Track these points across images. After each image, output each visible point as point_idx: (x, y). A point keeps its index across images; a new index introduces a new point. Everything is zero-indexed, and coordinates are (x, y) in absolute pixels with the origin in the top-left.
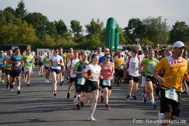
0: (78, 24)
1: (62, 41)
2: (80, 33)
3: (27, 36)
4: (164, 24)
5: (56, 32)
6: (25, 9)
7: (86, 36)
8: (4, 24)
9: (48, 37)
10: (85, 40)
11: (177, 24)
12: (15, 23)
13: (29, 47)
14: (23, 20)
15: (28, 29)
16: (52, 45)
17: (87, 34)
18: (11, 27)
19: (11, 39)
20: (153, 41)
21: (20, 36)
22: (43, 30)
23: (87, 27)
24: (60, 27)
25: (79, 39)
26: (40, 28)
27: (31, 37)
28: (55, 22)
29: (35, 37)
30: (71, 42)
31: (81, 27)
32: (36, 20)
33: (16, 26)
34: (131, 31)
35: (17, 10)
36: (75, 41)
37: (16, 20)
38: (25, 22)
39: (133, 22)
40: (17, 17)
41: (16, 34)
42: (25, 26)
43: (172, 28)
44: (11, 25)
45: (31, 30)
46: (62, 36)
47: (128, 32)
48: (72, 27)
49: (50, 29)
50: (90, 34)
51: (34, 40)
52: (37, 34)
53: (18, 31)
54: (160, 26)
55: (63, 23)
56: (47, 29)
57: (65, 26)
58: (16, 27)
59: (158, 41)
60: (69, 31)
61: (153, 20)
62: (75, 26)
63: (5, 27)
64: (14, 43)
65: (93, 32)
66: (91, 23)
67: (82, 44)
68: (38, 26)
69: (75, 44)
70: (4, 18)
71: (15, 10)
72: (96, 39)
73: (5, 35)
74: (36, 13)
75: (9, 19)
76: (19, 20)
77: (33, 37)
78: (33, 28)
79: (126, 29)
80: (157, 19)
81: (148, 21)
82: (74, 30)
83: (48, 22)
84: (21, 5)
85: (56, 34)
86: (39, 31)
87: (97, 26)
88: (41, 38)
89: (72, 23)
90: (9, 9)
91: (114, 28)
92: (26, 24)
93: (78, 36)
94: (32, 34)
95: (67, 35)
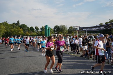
0: (38, 28)
3: (20, 32)
4: (66, 27)
5: (30, 30)
7: (41, 32)
8: (12, 28)
9: (27, 32)
11: (70, 27)
12: (16, 28)
13: (21, 36)
15: (20, 30)
16: (28, 35)
18: (14, 29)
19: (15, 33)
21: (18, 32)
23: (41, 28)
24: (32, 29)
25: (38, 33)
28: (30, 27)
29: (23, 33)
30: (35, 34)
31: (39, 29)
32: (23, 27)
34: (56, 30)
36: (37, 33)
39: (56, 27)
40: (17, 26)
44: (15, 29)
46: (32, 32)
52: (24, 31)
54: (65, 28)
55: (33, 27)
56: (27, 29)
58: (16, 29)
59: (64, 33)
62: (37, 28)
64: (16, 35)
65: (43, 30)
67: (39, 34)
69: (37, 34)
72: (44, 32)
73: (13, 32)
74: (23, 25)
78: (22, 29)
79: (54, 29)
80: (63, 26)
81: (61, 26)
82: (36, 30)
83: (27, 27)
84: (18, 22)
86: (24, 30)
87: (44, 28)
88: (25, 33)
89: (36, 27)
90: (14, 23)
91: (48, 28)
92: (20, 28)
93: (38, 31)
94: (22, 31)
95: (34, 31)
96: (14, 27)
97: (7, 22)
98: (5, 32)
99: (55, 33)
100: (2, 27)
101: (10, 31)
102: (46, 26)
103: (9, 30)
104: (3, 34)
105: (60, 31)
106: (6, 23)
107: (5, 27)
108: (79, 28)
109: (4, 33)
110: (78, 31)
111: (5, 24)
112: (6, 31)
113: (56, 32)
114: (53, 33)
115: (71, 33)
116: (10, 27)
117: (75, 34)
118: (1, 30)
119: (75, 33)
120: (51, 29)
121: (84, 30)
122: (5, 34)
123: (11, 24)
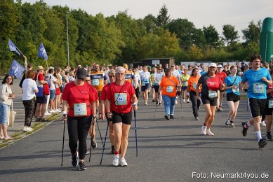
0: (233, 29)
1: (212, 52)
2: (236, 40)
3: (169, 48)
5: (204, 40)
6: (167, 16)
7: (243, 44)
8: (144, 34)
9: (194, 47)
10: (241, 50)
12: (157, 33)
13: (172, 61)
14: (165, 28)
15: (171, 39)
16: (198, 58)
17: (245, 41)
19: (152, 52)
21: (161, 47)
22: (188, 39)
23: (244, 32)
24: (210, 34)
25: (233, 47)
26: (185, 37)
27: (174, 48)
28: (204, 28)
29: (179, 49)
30: (223, 52)
31: (236, 33)
32: (180, 27)
33: (157, 36)
35: (159, 17)
36: (228, 49)
37: (157, 30)
38: (167, 30)
40: (159, 25)
41: (157, 46)
42: (167, 36)
44: (151, 35)
45: (174, 39)
46: (213, 45)
48: (224, 33)
49: (197, 38)
50: (248, 42)
51: (178, 52)
52: (181, 44)
53: (159, 42)
55: (214, 29)
56: (193, 37)
57: (216, 32)
58: (158, 38)
60: (220, 39)
62: (229, 32)
63: (145, 38)
64: (155, 56)
65: (252, 38)
66: (249, 26)
67: (237, 54)
68: (182, 35)
69: (228, 54)
70: (144, 28)
71: (156, 17)
72: (255, 47)
73: (145, 48)
74: (179, 21)
75: (150, 28)
76: (161, 29)
77: (177, 49)
78: (177, 37)
82: (228, 37)
83: (195, 30)
84: (164, 12)
86: (184, 42)
87: (258, 30)
88: (186, 49)
89: (224, 29)
90: (150, 17)
91: (272, 30)
92: (168, 33)
93: (233, 44)
94: (175, 45)
95: (218, 44)
96: (148, 30)
98: (121, 48)
100: (114, 30)
101: (138, 43)
102: (267, 21)
103: (133, 41)
104: (116, 53)
106: (125, 16)
107: (120, 31)
109: (119, 52)
111: (121, 19)
112: (124, 44)
116: (137, 30)
118: (110, 41)
122: (123, 54)
123: (140, 20)
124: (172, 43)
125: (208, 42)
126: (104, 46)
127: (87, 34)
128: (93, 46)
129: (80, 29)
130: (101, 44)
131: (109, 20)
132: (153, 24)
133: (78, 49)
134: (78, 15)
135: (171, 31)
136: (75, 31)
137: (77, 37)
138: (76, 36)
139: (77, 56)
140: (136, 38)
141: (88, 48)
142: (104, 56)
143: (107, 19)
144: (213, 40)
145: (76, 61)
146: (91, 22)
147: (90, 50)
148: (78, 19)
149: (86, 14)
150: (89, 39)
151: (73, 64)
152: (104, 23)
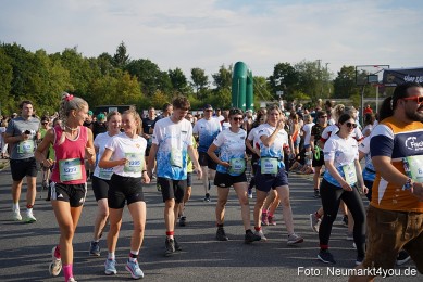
0: (203, 74)
2: (206, 86)
3: (129, 93)
4: (325, 71)
5: (170, 85)
6: (126, 55)
7: (214, 90)
8: (98, 76)
9: (158, 93)
10: (211, 96)
11: (344, 70)
12: (113, 75)
14: (124, 70)
15: (131, 83)
17: (215, 87)
18: (107, 81)
19: (108, 97)
20: (310, 96)
21: (120, 92)
22: (152, 83)
23: (214, 76)
24: (177, 79)
25: (203, 95)
26: (148, 81)
27: (135, 94)
28: (170, 71)
29: (141, 95)
30: (192, 99)
31: (206, 78)
32: (142, 69)
33: (114, 79)
34: (278, 81)
35: (116, 56)
36: (198, 96)
37: (114, 71)
38: (126, 72)
39: (280, 69)
40: (116, 66)
41: (115, 91)
42: (126, 79)
43: (337, 75)
44: (107, 78)
45: (135, 83)
46: (180, 91)
47: (274, 83)
48: (193, 77)
49: (162, 82)
50: (219, 88)
51: (140, 98)
52: (144, 89)
53: (117, 86)
54: (319, 75)
55: (181, 73)
56: (157, 81)
57: (183, 76)
58: (115, 81)
59: (318, 95)
60: (189, 84)
61: (308, 65)
62: (198, 77)
63: (99, 81)
64: (112, 103)
65: (223, 85)
66: (220, 71)
68: (145, 78)
69: (197, 102)
70: (98, 68)
71: (113, 56)
72: (227, 94)
73: (100, 92)
74: (142, 60)
75: (106, 69)
76: (119, 71)
77: (138, 94)
78: (139, 81)
79: (271, 78)
80: (314, 64)
81: (301, 67)
82: (197, 82)
83: (159, 73)
84: (122, 50)
85: (170, 89)
86: (147, 86)
87: (228, 74)
88: (149, 95)
89: (194, 72)
90: (105, 56)
91: (244, 77)
92: (129, 76)
93: (203, 90)
94: (136, 89)
95: (187, 90)
96: (103, 72)
97: (78, 51)
99: (277, 98)
100: (59, 70)
101: (90, 86)
102: (239, 66)
103: (85, 85)
105: (297, 88)
106: (74, 54)
107: (68, 72)
108: (387, 73)
110: (382, 86)
111: (69, 58)
113: (280, 93)
114: (265, 95)
115: (346, 96)
116: (88, 71)
117: (364, 101)
118: (54, 83)
119: (367, 95)
120: (260, 80)
121: (407, 79)
123: (93, 59)
124: (132, 87)
125: (174, 87)
126: (47, 90)
127: (25, 74)
128: (32, 89)
129: (15, 69)
130: (43, 87)
131: (54, 57)
132: (109, 65)
133: (12, 92)
134: (12, 51)
135: (131, 73)
136: (8, 71)
137: (12, 78)
138: (10, 76)
139: (12, 102)
140: (88, 80)
141: (25, 92)
142: (47, 101)
143: (50, 56)
144: (180, 86)
145: (9, 108)
146: (29, 60)
147: (29, 95)
148: (13, 56)
149: (24, 51)
150: (28, 81)
151: (6, 112)
152: (47, 62)
